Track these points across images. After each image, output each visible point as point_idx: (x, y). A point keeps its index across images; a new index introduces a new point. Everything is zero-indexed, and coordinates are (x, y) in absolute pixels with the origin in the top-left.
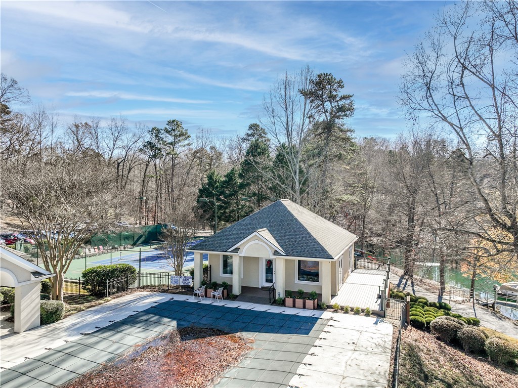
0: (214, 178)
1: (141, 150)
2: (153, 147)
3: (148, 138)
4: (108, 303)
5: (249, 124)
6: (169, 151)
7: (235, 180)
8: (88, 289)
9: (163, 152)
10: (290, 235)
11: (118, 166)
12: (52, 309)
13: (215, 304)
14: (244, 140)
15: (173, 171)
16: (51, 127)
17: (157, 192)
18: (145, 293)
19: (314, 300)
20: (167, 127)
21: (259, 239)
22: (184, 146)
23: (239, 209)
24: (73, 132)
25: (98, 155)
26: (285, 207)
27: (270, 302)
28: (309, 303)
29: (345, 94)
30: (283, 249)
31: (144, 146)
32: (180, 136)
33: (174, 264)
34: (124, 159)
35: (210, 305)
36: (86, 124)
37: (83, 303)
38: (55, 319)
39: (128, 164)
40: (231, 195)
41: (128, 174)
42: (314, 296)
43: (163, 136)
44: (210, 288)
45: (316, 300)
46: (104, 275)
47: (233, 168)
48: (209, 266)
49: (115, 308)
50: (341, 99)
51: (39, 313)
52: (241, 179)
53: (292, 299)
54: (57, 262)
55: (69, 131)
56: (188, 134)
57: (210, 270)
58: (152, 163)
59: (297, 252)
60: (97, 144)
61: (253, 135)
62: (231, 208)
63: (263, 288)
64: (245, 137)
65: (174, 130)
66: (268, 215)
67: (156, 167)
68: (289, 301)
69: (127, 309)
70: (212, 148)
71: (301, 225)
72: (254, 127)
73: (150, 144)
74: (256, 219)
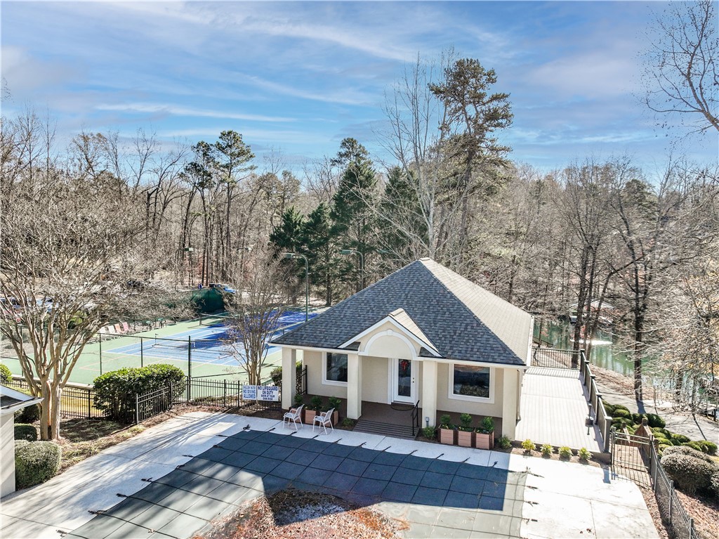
0: (294, 217)
1: (182, 175)
2: (200, 171)
3: (192, 157)
4: (140, 436)
5: (341, 140)
6: (223, 177)
7: (324, 221)
8: (105, 407)
9: (215, 179)
10: (444, 320)
11: (149, 198)
12: (37, 460)
13: (321, 438)
14: (334, 162)
15: (229, 206)
16: (46, 139)
17: (207, 236)
18: (200, 415)
19: (491, 433)
20: (221, 141)
21: (394, 329)
22: (246, 170)
23: (331, 265)
24: (80, 147)
25: (119, 182)
26: (429, 272)
27: (414, 435)
28: (483, 439)
29: (498, 93)
30: (434, 345)
31: (187, 169)
32: (239, 155)
33: (248, 364)
34: (158, 189)
35: (312, 440)
36: (99, 135)
37: (95, 438)
38: (43, 477)
39: (162, 195)
40: (319, 244)
41: (163, 210)
42: (490, 426)
43: (214, 155)
44: (311, 408)
45: (493, 434)
46: (130, 387)
47: (322, 205)
48: (303, 367)
49: (152, 449)
50: (491, 100)
51: (12, 469)
52: (334, 220)
53: (452, 432)
55: (74, 145)
56: (252, 153)
57: (306, 374)
58: (198, 193)
59: (460, 352)
60: (117, 165)
61: (346, 155)
62: (318, 264)
63: (395, 405)
64: (337, 157)
65: (230, 146)
67: (204, 202)
68: (447, 434)
69: (172, 451)
70: (285, 174)
71: (460, 303)
72: (349, 143)
73: (195, 167)
74: (384, 292)
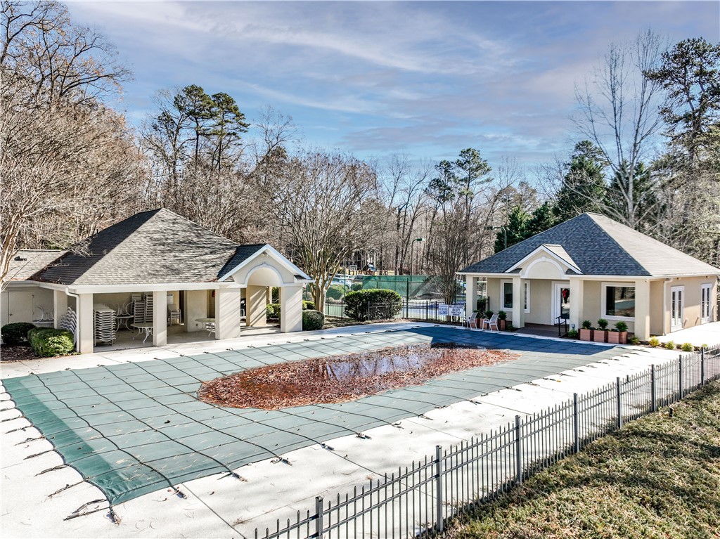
0: (519, 217)
1: (426, 192)
2: (441, 186)
3: (437, 174)
4: (369, 324)
5: (576, 144)
6: (462, 191)
7: (548, 218)
9: (455, 192)
10: (593, 251)
11: (399, 213)
14: (567, 165)
19: (621, 332)
20: (460, 158)
21: (547, 256)
22: (482, 182)
27: (560, 335)
28: (614, 336)
30: (579, 267)
31: (430, 185)
32: (477, 169)
34: (407, 204)
41: (412, 223)
42: (622, 327)
43: (454, 171)
45: (625, 333)
47: (546, 203)
48: (487, 298)
51: (300, 318)
53: (589, 331)
54: (320, 276)
56: (488, 167)
57: (489, 303)
65: (469, 162)
66: (565, 231)
68: (585, 333)
70: (522, 184)
71: (611, 239)
72: (583, 145)
73: (437, 183)
74: (549, 236)
